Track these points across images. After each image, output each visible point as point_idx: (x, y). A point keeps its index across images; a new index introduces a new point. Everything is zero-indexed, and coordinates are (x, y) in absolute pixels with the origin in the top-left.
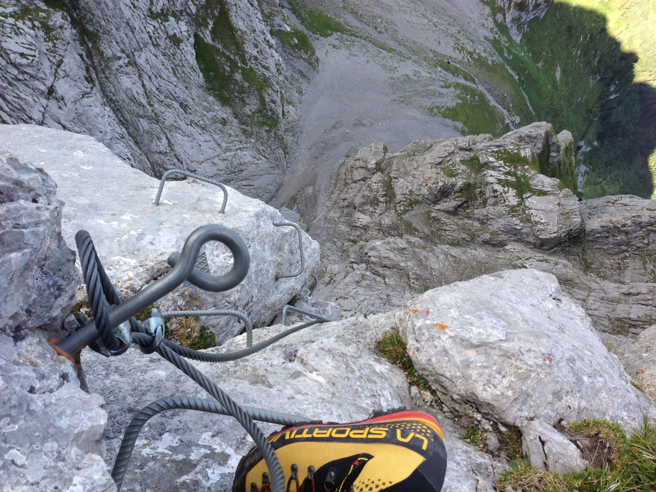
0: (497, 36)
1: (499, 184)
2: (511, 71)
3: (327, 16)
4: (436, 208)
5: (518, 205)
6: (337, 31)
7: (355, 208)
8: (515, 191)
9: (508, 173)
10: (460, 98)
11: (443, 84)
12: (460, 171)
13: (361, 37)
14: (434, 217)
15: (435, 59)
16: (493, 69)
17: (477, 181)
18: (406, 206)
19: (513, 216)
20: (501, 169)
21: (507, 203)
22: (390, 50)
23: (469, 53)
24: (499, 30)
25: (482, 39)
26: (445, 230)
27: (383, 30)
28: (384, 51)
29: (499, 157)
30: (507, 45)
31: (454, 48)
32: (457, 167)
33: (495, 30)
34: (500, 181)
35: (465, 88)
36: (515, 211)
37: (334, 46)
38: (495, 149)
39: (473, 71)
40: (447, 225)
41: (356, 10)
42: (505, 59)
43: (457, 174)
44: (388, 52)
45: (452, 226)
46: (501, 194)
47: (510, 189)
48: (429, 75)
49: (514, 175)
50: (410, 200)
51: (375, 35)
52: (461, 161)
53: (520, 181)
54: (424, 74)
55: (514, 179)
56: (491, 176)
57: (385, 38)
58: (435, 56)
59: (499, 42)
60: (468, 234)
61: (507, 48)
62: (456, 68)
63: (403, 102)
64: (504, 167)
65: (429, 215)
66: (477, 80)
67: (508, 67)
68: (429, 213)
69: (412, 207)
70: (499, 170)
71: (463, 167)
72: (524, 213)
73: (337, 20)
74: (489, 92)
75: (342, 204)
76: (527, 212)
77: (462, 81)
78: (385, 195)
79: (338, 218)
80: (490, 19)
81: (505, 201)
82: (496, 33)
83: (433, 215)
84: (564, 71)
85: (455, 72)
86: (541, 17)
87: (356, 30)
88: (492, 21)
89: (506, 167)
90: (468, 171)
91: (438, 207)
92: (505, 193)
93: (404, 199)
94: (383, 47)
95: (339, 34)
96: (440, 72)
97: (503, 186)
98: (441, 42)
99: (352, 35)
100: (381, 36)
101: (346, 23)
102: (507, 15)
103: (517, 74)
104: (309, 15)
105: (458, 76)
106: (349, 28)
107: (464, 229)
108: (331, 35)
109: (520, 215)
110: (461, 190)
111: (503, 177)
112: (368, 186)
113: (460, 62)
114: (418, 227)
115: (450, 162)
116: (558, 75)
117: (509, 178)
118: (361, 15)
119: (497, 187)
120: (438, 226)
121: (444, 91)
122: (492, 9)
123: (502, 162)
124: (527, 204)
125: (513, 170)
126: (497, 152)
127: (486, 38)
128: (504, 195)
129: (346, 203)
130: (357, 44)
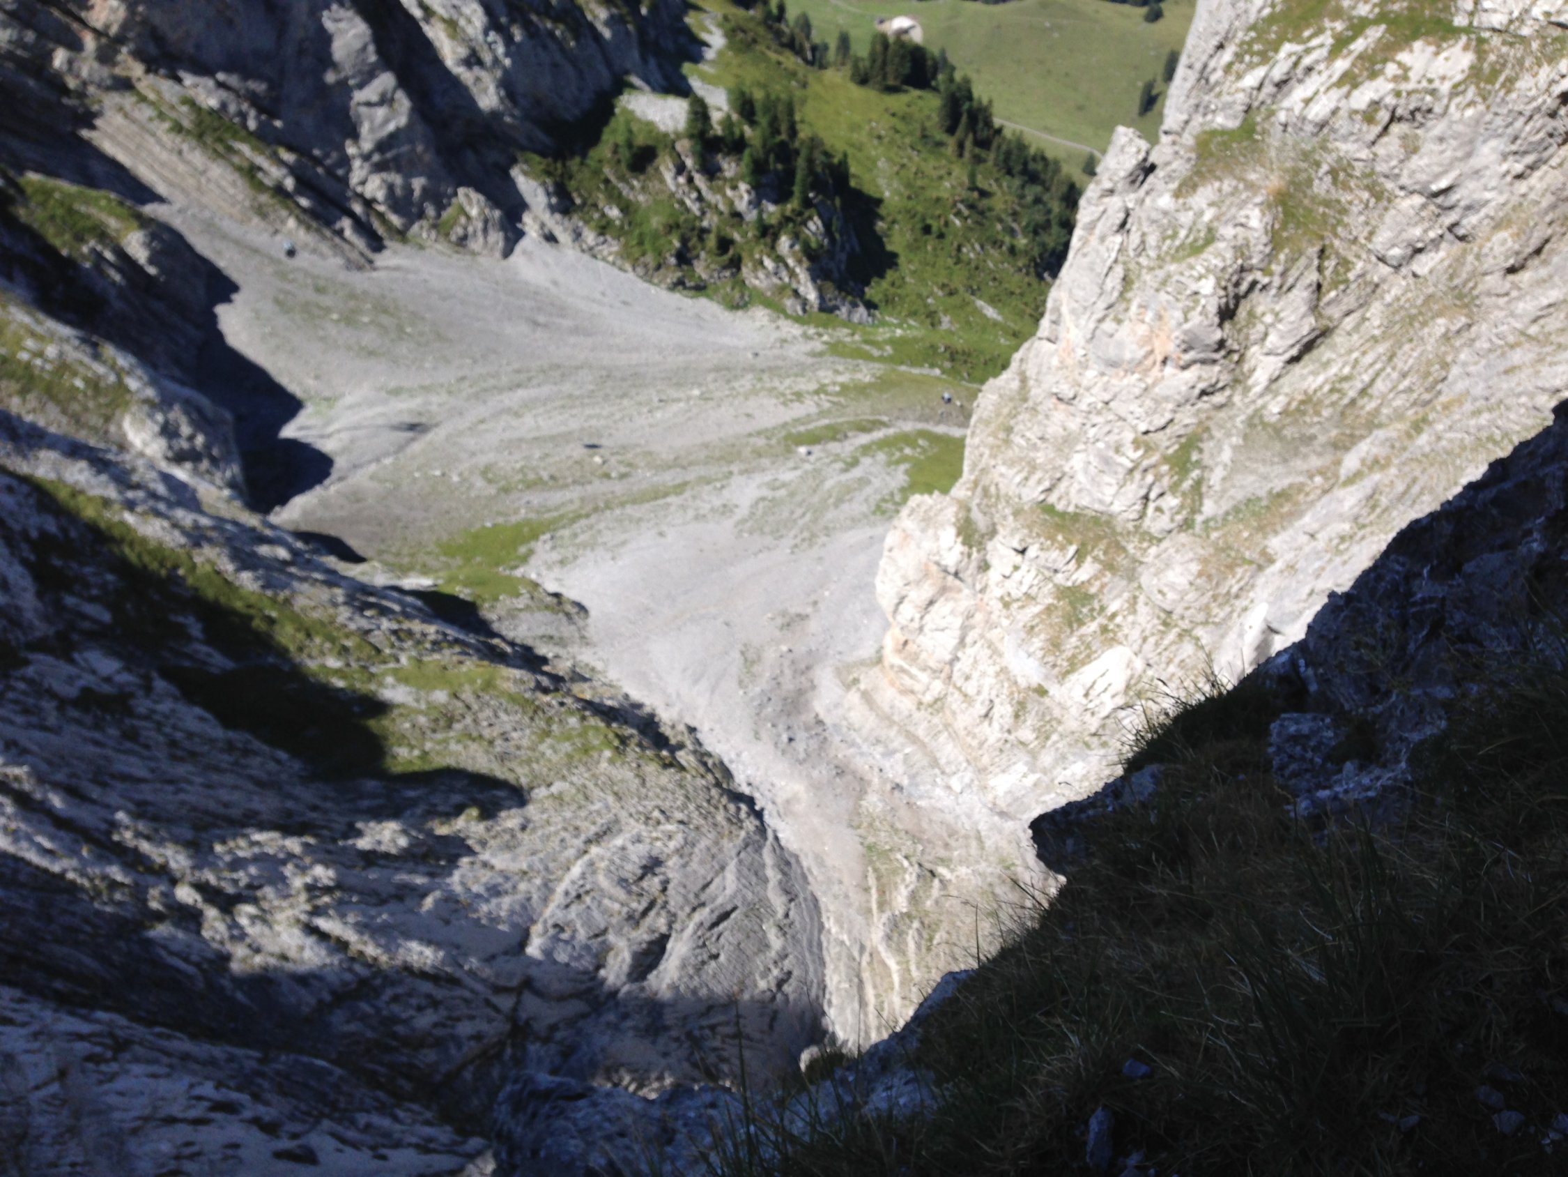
0: (825, 338)
1: (1355, 86)
2: (916, 371)
3: (484, 527)
4: (1258, 389)
5: (1481, 54)
6: (535, 537)
7: (1042, 691)
8: (1418, 45)
9: (1341, 44)
10: (898, 462)
11: (839, 465)
12: (1208, 215)
13: (596, 510)
14: (1284, 413)
15: (773, 442)
16: (883, 384)
17: (1289, 164)
18: (1174, 488)
19: (1510, 83)
20: (1307, 61)
21: (1445, 88)
22: (680, 489)
23: (817, 392)
24: (817, 326)
25: (810, 360)
26: (1363, 392)
27: (623, 470)
28: (669, 500)
29: (1260, 53)
30: (857, 337)
31: (784, 404)
32: (1186, 218)
33: (811, 331)
34: (1350, 80)
35: (884, 444)
36: (1495, 73)
37: (562, 562)
38: (1227, 56)
39: (863, 409)
40: (1346, 379)
41: (531, 476)
42: (881, 359)
43: (1210, 230)
44: (677, 494)
45: (1369, 359)
46: (1398, 94)
47: (1403, 57)
48: (798, 473)
49: (1359, 26)
50: (1166, 459)
51: (619, 488)
52: (1177, 194)
53: (1398, 15)
54: (787, 476)
55: (1375, 33)
56: (1307, 102)
57: (645, 477)
58: (768, 438)
59: (839, 342)
60: (1439, 314)
61: (866, 342)
62: (827, 427)
63: (813, 536)
64: (1308, 51)
65: (1265, 425)
66: (885, 419)
67: (903, 368)
68: (1255, 421)
69: (1198, 464)
70: (1309, 70)
71: (1202, 198)
72: (1524, 40)
73: (514, 519)
74: (927, 421)
75: (992, 733)
76: (1526, 31)
77: (864, 439)
78: (1079, 557)
79: (1032, 770)
80: (783, 323)
81: (1433, 92)
82: (820, 335)
83: (1274, 407)
84: (993, 301)
85: (835, 434)
86: (857, 249)
87: (572, 507)
88: (789, 322)
89: (1315, 42)
90: (1227, 185)
91: (1260, 378)
92: (1405, 78)
93: (1150, 478)
94: (657, 494)
95: (547, 536)
96: (809, 453)
97: (1373, 75)
98: (750, 411)
99: (574, 520)
100: (631, 480)
101: (538, 512)
102: (802, 290)
103: (932, 366)
104: (445, 554)
105: (846, 437)
106: (555, 514)
107: (1412, 318)
108: (531, 552)
109: (1520, 62)
110: (1275, 241)
111: (1341, 65)
112: (1007, 605)
113: (822, 414)
114: (1279, 484)
115: (1152, 240)
116: (991, 312)
117: (1359, 45)
118: (552, 477)
119: (1363, 96)
120: (1326, 413)
121: (857, 472)
122: (768, 304)
123: (1287, 48)
124: (1498, 20)
125: (1339, 26)
126: (1239, 57)
127: (813, 354)
128: (1411, 86)
129: (1004, 711)
130: (602, 526)
